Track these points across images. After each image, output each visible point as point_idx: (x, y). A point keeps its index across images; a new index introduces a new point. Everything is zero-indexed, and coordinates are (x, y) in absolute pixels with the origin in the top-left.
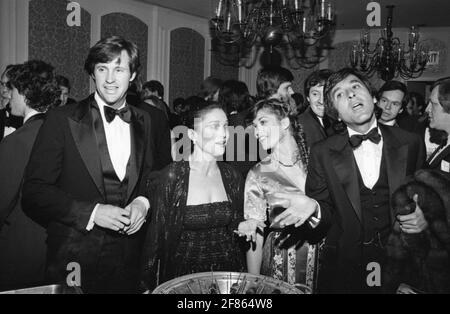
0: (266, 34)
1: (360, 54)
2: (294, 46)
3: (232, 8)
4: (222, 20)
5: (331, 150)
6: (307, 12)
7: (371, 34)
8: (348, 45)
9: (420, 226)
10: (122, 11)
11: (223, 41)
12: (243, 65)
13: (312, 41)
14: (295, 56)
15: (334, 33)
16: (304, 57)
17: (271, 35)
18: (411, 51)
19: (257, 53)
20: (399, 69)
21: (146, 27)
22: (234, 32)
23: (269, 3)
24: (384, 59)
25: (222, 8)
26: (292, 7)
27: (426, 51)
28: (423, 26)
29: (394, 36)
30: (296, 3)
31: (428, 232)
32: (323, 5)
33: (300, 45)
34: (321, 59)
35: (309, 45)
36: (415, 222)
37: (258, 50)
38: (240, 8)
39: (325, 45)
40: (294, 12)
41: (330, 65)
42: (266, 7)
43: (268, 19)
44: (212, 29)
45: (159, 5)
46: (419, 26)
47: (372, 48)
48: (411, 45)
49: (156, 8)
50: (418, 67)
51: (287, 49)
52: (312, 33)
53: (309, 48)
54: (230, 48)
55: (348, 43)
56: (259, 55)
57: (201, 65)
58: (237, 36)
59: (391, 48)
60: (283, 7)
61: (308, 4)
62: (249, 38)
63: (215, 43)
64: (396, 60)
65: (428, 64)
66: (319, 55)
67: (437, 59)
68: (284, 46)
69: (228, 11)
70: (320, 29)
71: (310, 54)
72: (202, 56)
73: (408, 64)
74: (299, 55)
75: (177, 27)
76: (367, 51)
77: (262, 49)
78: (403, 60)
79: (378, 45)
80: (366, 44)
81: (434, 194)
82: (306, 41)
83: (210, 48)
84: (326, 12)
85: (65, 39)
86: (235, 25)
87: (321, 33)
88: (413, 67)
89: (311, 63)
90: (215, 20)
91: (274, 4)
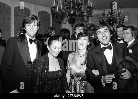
0: (70, 12)
1: (102, 18)
2: (80, 16)
3: (58, 4)
4: (55, 8)
5: (95, 52)
6: (84, 4)
7: (105, 11)
8: (98, 15)
9: (129, 76)
11: (56, 15)
12: (63, 23)
13: (85, 14)
14: (80, 19)
15: (93, 11)
16: (83, 19)
17: (72, 12)
18: (119, 16)
19: (67, 19)
20: (115, 22)
21: (30, 11)
22: (59, 11)
23: (71, 2)
24: (110, 19)
25: (55, 4)
26: (78, 3)
27: (124, 16)
28: (122, 8)
29: (113, 12)
30: (80, 1)
31: (132, 78)
32: (89, 2)
33: (82, 15)
34: (89, 20)
35: (85, 15)
36: (127, 75)
37: (67, 17)
38: (61, 3)
39: (90, 15)
40: (79, 5)
41: (92, 22)
42: (70, 3)
43: (71, 7)
44: (52, 11)
45: (34, 3)
46: (121, 8)
47: (106, 16)
48: (119, 14)
50: (122, 22)
51: (77, 17)
52: (85, 11)
53: (85, 16)
54: (58, 17)
55: (98, 14)
56: (68, 19)
57: (49, 23)
58: (60, 13)
59: (112, 16)
60: (75, 3)
61: (83, 1)
62: (64, 14)
63: (53, 16)
64: (114, 20)
65: (125, 20)
66: (88, 19)
67: (128, 18)
68: (76, 16)
69: (57, 5)
70: (88, 10)
71: (85, 18)
72: (49, 20)
73: (118, 21)
74: (81, 19)
75: (40, 11)
76: (104, 17)
77: (69, 17)
78: (117, 19)
79: (108, 15)
80: (104, 14)
81: (132, 64)
82: (84, 14)
83: (52, 17)
84: (90, 4)
86: (60, 9)
87: (89, 11)
88: (120, 21)
89: (85, 21)
90: (53, 8)
91: (72, 2)
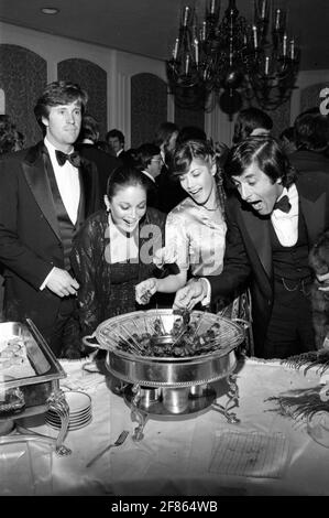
0: (226, 76)
3: (189, 49)
4: (179, 62)
10: (78, 56)
13: (275, 82)
16: (266, 98)
17: (231, 76)
19: (217, 95)
21: (105, 74)
23: (229, 42)
26: (252, 46)
30: (256, 41)
32: (284, 43)
33: (263, 88)
35: (271, 87)
37: (217, 91)
38: (197, 48)
39: (288, 84)
42: (225, 46)
43: (228, 59)
44: (169, 72)
45: (118, 49)
49: (114, 52)
53: (272, 90)
54: (191, 95)
56: (219, 97)
57: (165, 114)
60: (244, 45)
66: (282, 96)
69: (186, 52)
70: (282, 69)
71: (273, 94)
74: (261, 97)
75: (137, 72)
77: (222, 91)
82: (269, 82)
84: (288, 50)
85: (21, 89)
86: (193, 67)
87: (285, 73)
89: (273, 104)
90: (172, 61)
91: (233, 43)
